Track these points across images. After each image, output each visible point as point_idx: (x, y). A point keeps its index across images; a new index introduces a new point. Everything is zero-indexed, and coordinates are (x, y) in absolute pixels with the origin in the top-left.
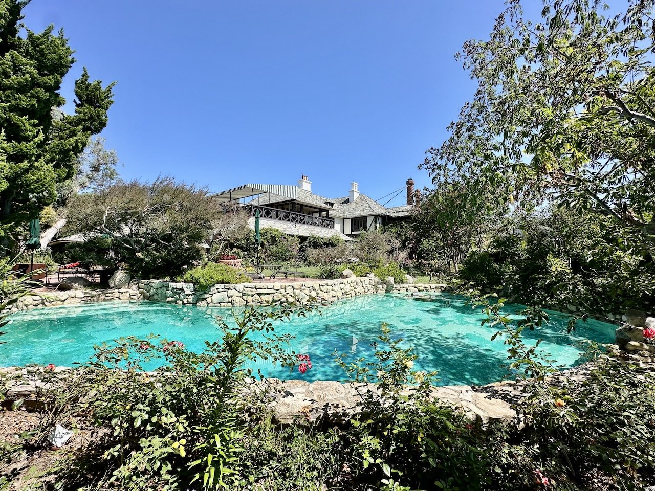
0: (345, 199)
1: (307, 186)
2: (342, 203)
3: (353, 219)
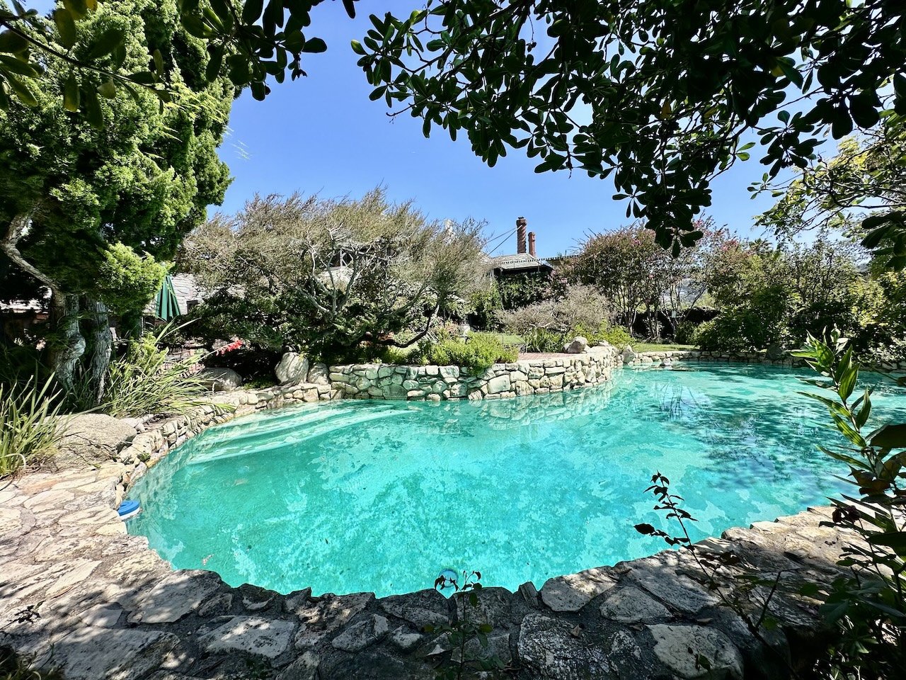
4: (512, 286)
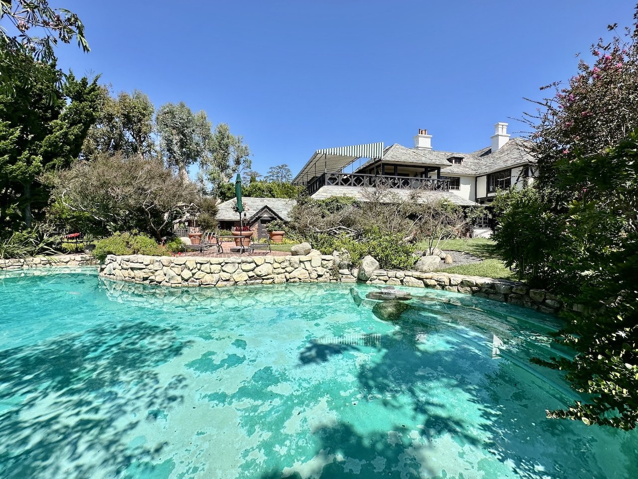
0: (487, 150)
1: (425, 142)
2: (481, 156)
3: (489, 176)
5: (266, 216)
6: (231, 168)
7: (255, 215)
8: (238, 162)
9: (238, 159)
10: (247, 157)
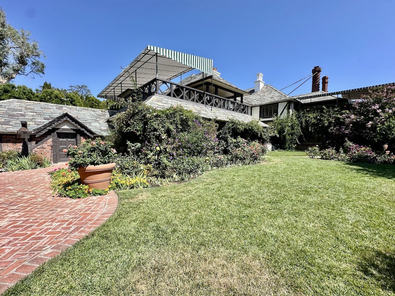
3: (261, 107)
4: (310, 115)
5: (66, 127)
6: (11, 67)
7: (45, 126)
8: (22, 61)
9: (22, 57)
10: (37, 58)
